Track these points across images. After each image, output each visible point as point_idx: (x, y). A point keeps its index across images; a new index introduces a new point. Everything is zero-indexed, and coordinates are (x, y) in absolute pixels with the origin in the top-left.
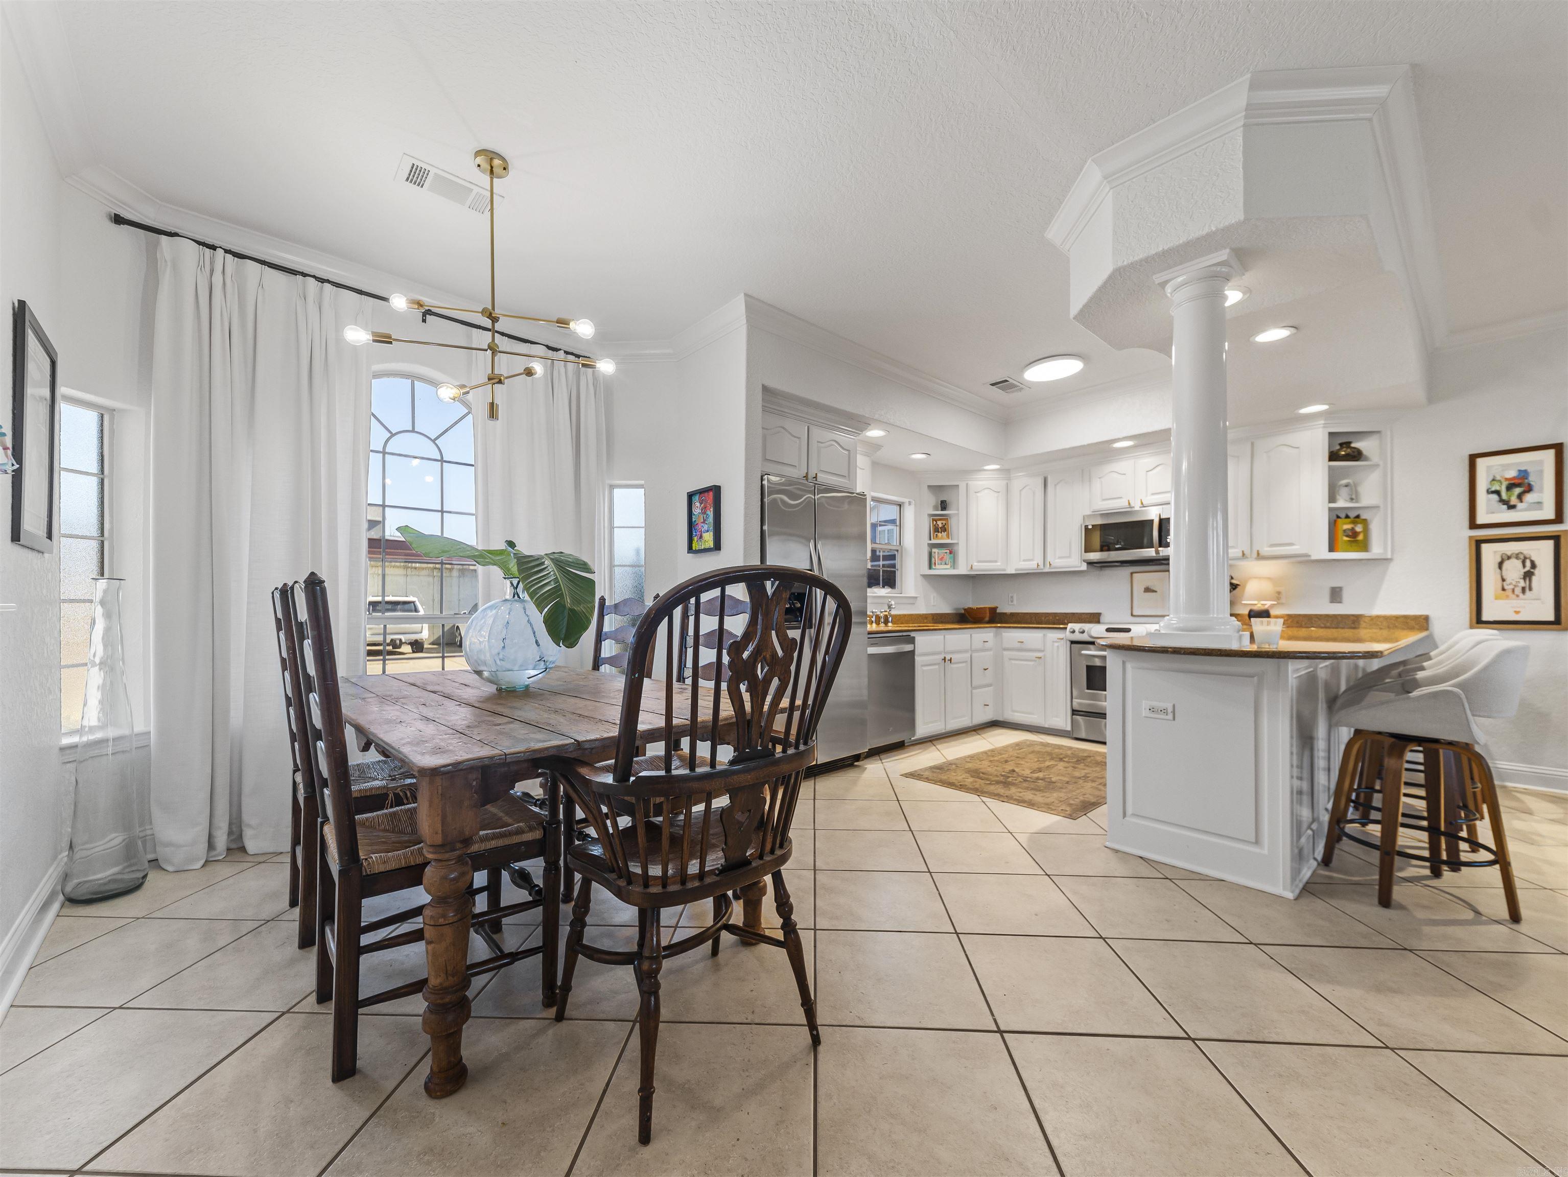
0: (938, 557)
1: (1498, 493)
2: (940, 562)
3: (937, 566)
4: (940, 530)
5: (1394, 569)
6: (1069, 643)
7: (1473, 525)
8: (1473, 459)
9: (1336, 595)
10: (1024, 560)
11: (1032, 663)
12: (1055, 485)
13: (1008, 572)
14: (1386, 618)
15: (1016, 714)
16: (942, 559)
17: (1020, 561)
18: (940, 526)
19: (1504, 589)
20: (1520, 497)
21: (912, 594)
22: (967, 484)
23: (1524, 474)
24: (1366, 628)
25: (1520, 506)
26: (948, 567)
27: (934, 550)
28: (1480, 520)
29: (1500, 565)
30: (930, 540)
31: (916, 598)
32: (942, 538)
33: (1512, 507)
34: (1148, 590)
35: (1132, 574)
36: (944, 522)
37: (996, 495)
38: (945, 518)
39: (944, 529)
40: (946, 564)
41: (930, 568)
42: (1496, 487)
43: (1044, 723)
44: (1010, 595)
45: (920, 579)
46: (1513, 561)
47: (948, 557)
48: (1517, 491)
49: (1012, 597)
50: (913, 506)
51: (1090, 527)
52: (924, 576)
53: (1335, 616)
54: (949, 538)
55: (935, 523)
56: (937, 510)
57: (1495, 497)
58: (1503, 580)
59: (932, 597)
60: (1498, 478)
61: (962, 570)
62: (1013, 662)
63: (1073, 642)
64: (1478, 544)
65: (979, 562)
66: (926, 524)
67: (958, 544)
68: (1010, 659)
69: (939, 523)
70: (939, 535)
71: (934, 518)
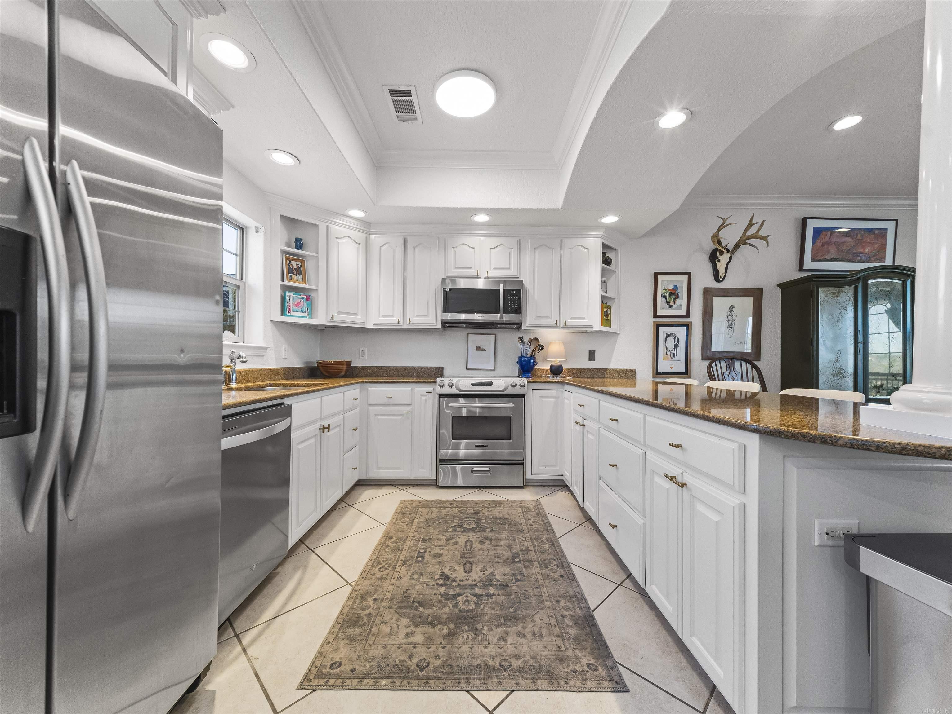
0: (293, 302)
1: (665, 297)
2: (295, 308)
3: (292, 313)
4: (295, 271)
5: (621, 339)
6: (436, 397)
7: (655, 316)
8: (657, 275)
9: (592, 356)
10: (384, 316)
11: (400, 417)
12: (414, 247)
13: (367, 326)
14: (617, 371)
15: (381, 470)
16: (297, 305)
17: (379, 317)
18: (295, 267)
19: (666, 354)
20: (674, 301)
21: (261, 343)
22: (327, 226)
23: (676, 287)
24: (607, 378)
25: (674, 306)
26: (306, 315)
27: (288, 294)
28: (658, 313)
29: (666, 339)
30: (283, 280)
31: (266, 349)
32: (297, 281)
33: (671, 306)
34: (479, 348)
35: (468, 334)
36: (300, 264)
37: (357, 246)
38: (301, 259)
39: (300, 271)
40: (302, 311)
41: (283, 313)
42: (665, 294)
43: (410, 476)
44: (362, 349)
45: (270, 326)
46: (671, 337)
47: (304, 303)
48: (673, 297)
49: (363, 351)
50: (261, 234)
51: (447, 290)
52: (275, 323)
53: (593, 370)
54: (306, 283)
55: (288, 262)
56: (290, 247)
57: (664, 299)
58: (667, 349)
59: (283, 348)
60: (666, 289)
61: (321, 319)
62: (380, 417)
63: (441, 395)
64: (658, 326)
65: (339, 313)
66: (278, 261)
67: (317, 290)
68: (377, 415)
69: (294, 263)
70: (294, 277)
71: (289, 257)
